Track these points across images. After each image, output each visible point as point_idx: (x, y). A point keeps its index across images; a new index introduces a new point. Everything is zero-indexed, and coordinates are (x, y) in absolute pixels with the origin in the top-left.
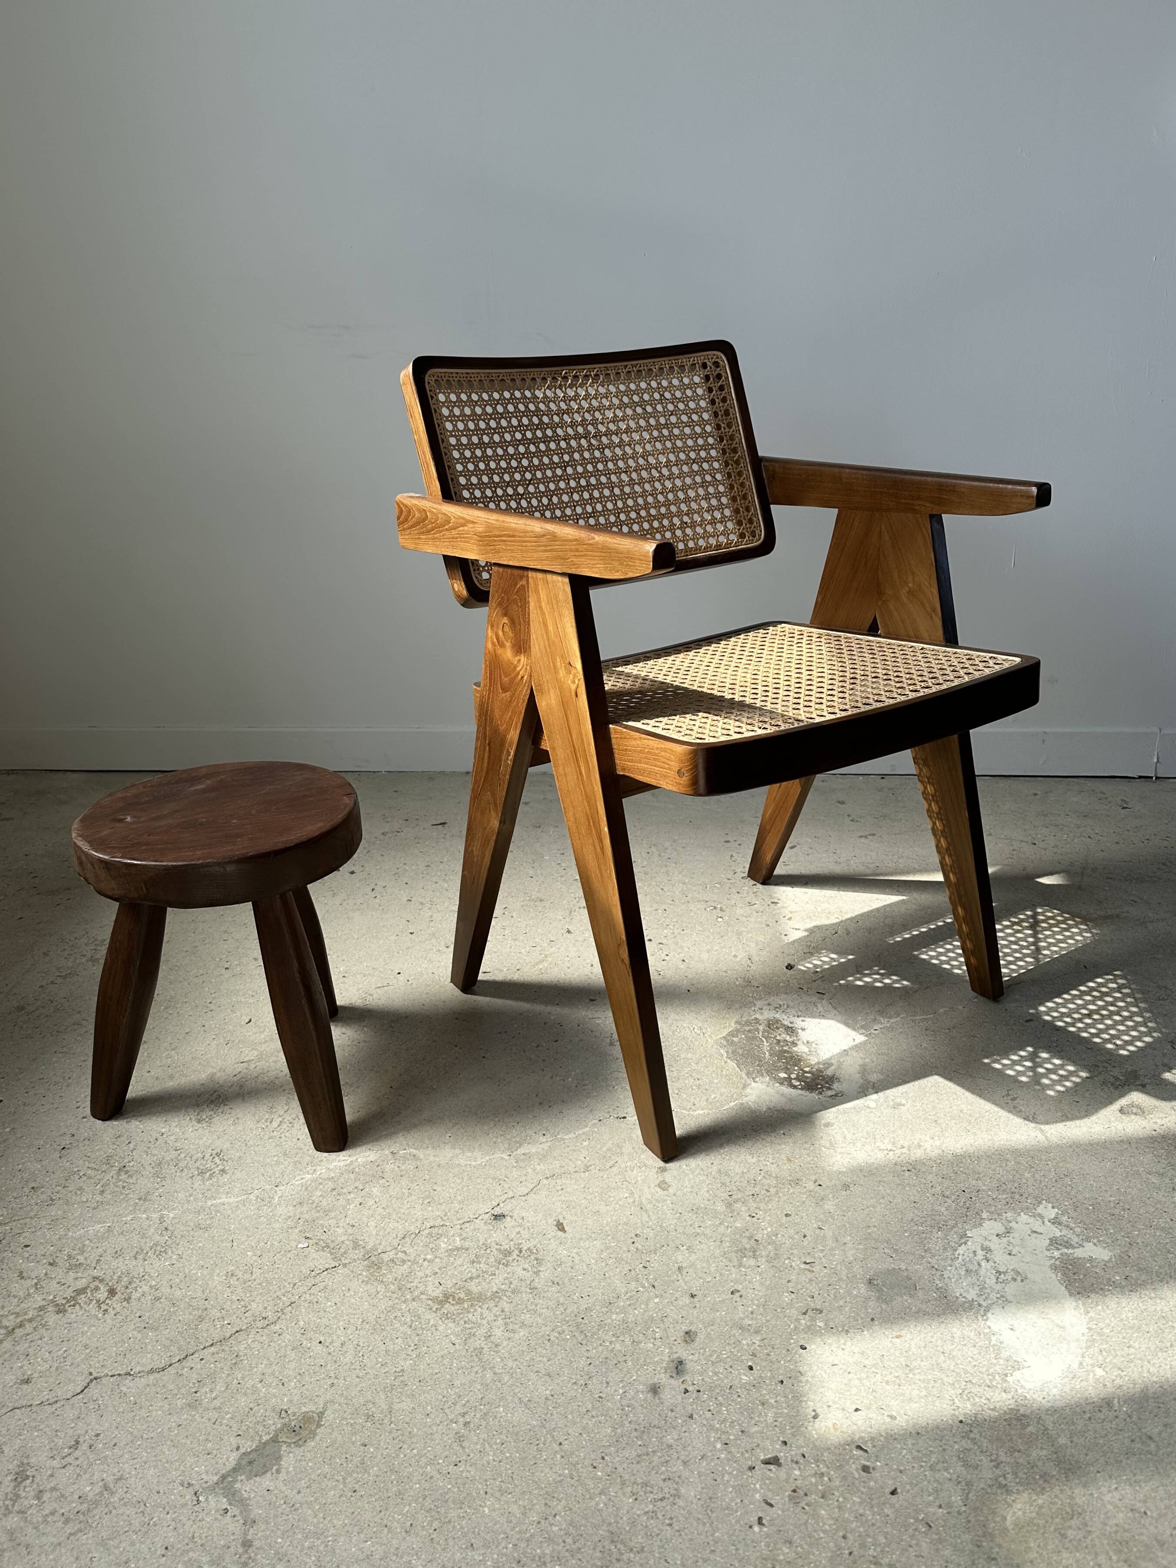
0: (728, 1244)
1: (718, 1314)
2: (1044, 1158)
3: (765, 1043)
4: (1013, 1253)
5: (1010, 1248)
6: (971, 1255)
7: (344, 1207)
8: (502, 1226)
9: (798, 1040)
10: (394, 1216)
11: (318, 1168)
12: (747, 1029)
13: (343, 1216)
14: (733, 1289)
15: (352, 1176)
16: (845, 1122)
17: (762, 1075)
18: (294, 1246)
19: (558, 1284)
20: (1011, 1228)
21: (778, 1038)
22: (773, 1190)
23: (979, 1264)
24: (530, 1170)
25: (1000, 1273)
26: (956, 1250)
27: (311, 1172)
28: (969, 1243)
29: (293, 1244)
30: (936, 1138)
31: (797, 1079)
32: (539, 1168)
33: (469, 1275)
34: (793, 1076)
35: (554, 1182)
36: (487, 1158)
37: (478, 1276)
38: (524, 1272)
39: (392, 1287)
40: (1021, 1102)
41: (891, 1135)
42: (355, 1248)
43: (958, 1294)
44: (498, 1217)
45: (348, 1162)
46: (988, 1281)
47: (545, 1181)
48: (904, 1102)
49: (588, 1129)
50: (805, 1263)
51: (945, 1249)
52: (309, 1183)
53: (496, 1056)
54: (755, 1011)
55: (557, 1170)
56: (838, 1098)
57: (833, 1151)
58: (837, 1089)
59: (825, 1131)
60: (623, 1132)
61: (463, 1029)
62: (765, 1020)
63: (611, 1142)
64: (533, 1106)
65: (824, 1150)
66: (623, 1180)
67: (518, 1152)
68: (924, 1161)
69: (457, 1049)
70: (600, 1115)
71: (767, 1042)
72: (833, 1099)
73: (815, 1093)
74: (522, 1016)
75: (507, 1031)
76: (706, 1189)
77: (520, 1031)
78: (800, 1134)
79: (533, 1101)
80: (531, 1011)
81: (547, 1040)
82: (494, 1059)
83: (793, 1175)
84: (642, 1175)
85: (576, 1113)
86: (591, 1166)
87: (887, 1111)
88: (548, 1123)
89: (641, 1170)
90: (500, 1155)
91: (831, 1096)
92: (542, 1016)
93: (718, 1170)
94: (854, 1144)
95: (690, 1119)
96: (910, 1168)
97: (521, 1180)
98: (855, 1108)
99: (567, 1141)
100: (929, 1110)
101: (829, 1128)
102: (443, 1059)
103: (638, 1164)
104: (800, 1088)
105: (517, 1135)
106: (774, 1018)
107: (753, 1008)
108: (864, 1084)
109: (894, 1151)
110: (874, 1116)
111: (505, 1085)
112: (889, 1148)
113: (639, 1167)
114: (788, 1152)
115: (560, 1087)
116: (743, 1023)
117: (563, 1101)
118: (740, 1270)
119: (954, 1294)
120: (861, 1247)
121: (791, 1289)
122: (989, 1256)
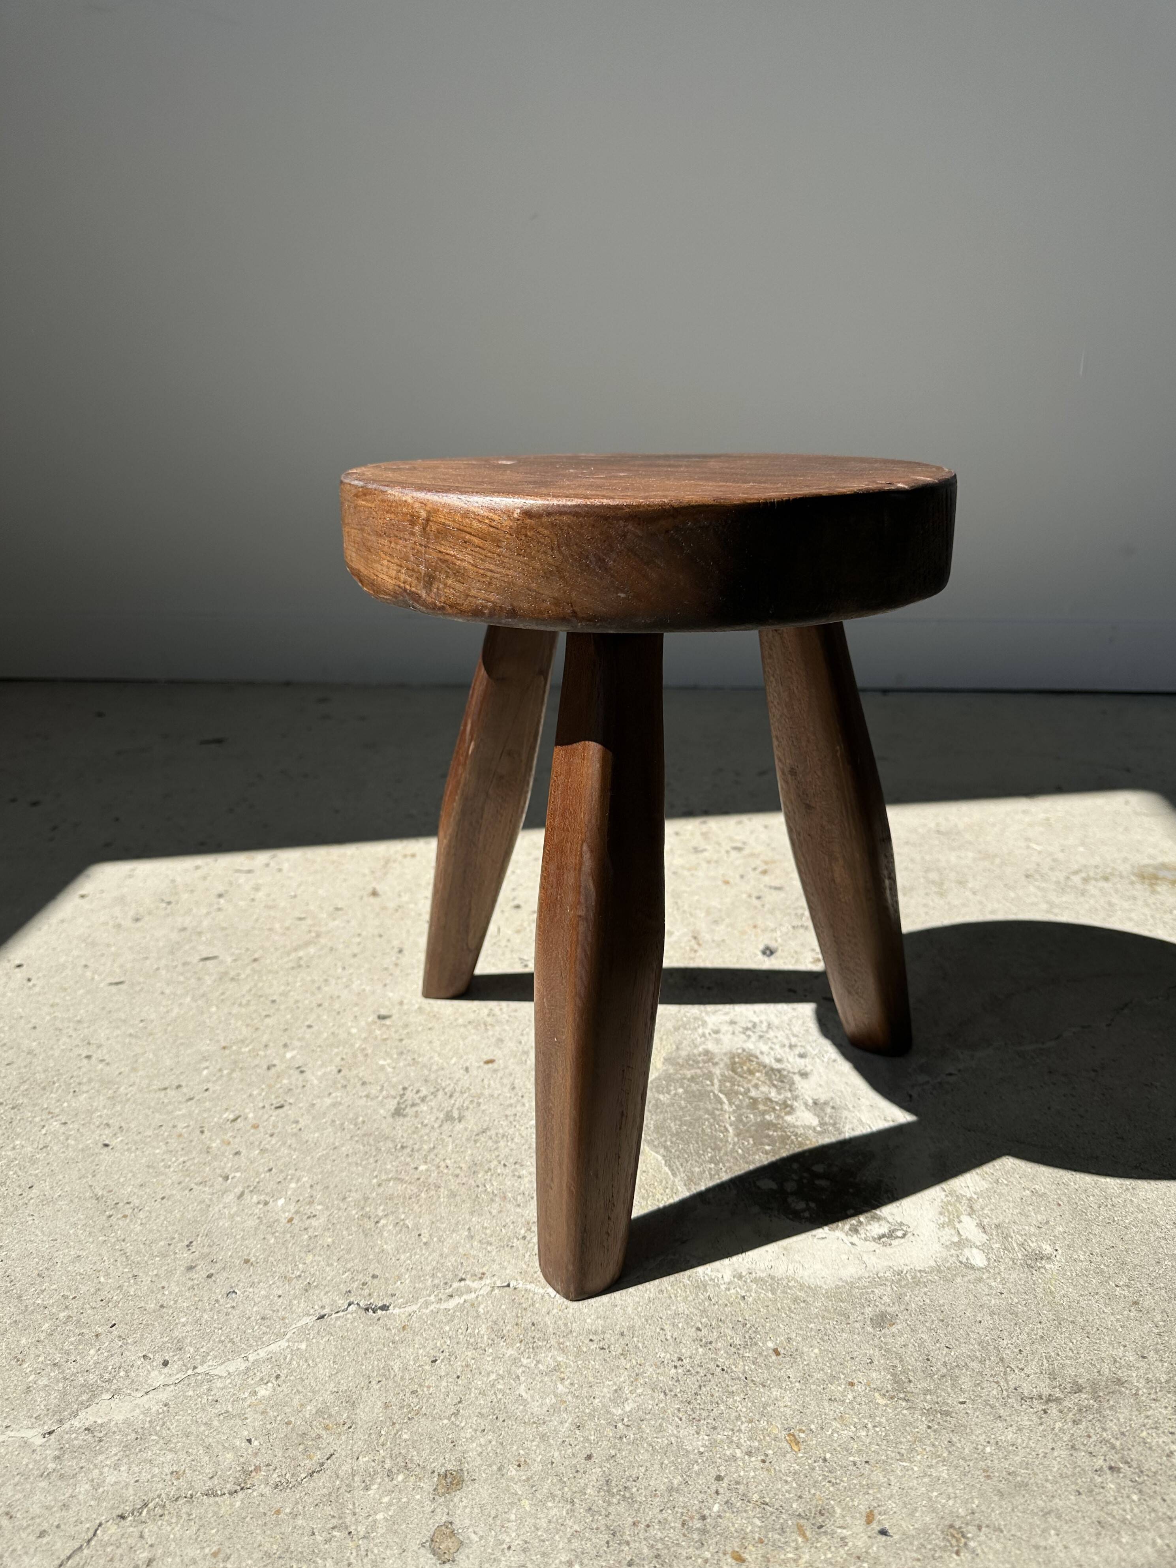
3: (726, 1107)
9: (795, 1098)
12: (689, 1074)
16: (922, 1311)
21: (753, 1093)
24: (84, 1487)
31: (798, 1192)
32: (111, 1478)
35: (135, 1531)
41: (1041, 1349)
47: (113, 1528)
48: (1048, 1249)
49: (283, 1344)
53: (136, 1143)
54: (704, 1035)
55: (160, 1485)
56: (895, 1242)
57: (904, 1404)
58: (890, 1219)
59: (877, 1342)
60: (371, 1352)
61: (90, 1080)
62: (725, 1054)
63: (331, 1386)
64: (170, 1273)
65: (882, 1401)
66: (334, 1522)
67: (76, 1423)
68: (1144, 1434)
69: (56, 1125)
70: (326, 1300)
71: (731, 1103)
72: (884, 1244)
73: (842, 1229)
74: (227, 1052)
75: (183, 1084)
76: (564, 1558)
77: (209, 1085)
78: (816, 1351)
79: (174, 1260)
80: (247, 1042)
81: (261, 1105)
82: (128, 1150)
83: (806, 1496)
84: (390, 1504)
85: (267, 1297)
86: (257, 1469)
87: (1014, 1275)
88: (188, 1328)
89: (389, 1487)
90: (23, 1434)
91: (880, 1238)
92: (269, 1052)
93: (602, 1480)
94: (955, 1379)
95: (544, 1310)
96: (1114, 1458)
97: (45, 1526)
98: (939, 1271)
99: (219, 1384)
100: (1111, 1271)
101: (886, 1331)
102: (14, 1148)
103: (388, 1465)
104: (806, 1218)
105: (96, 1363)
106: (744, 1050)
107: (700, 1031)
108: (949, 1202)
109: (1058, 1400)
110: (987, 1291)
111: (125, 1216)
112: (1046, 1392)
113: (390, 1474)
114: (788, 1412)
115: (251, 1223)
116: (680, 1061)
117: (247, 1261)
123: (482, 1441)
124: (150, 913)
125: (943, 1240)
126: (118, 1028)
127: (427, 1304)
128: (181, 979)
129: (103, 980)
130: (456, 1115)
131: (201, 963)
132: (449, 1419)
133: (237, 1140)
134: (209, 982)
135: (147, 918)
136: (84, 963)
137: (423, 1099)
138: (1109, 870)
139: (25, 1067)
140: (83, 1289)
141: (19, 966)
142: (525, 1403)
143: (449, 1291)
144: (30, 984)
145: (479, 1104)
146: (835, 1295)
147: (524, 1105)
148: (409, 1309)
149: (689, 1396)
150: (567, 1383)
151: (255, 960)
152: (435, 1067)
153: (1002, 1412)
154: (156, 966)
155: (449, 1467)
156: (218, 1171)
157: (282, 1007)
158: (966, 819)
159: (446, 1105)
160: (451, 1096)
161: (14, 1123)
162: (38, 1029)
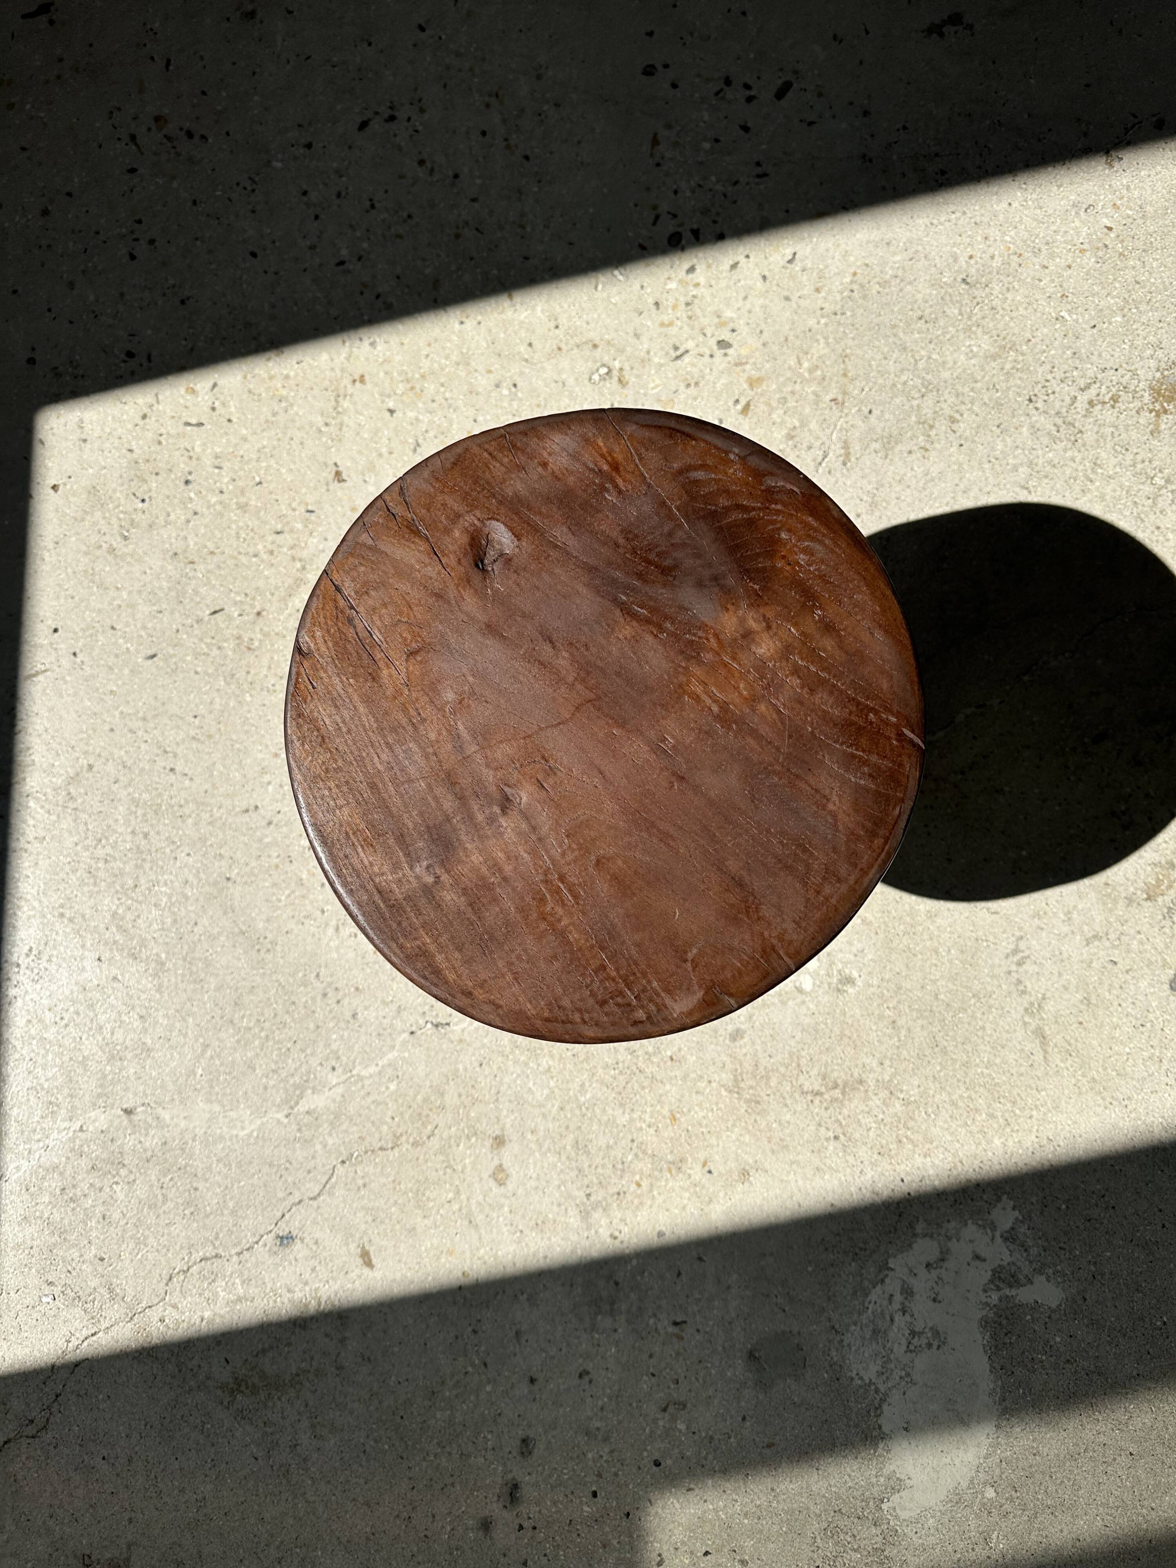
0: (579, 1289)
1: (561, 1410)
4: (939, 1298)
5: (938, 1288)
6: (885, 1303)
7: (84, 1224)
8: (292, 1258)
10: (151, 1242)
11: (33, 1146)
13: (86, 1241)
14: (581, 1369)
15: (82, 1162)
18: (35, 1297)
19: (369, 1360)
20: (948, 1250)
22: (645, 1183)
24: (318, 1144)
25: (913, 1333)
26: (867, 1295)
28: (887, 1281)
29: (34, 1294)
30: (887, 1064)
32: (330, 1140)
35: (353, 1170)
37: (271, 1348)
41: (824, 1058)
42: (110, 1298)
43: (854, 1374)
44: (285, 1240)
45: (70, 1133)
46: (896, 1348)
47: (341, 1168)
48: (855, 974)
49: (395, 1053)
50: (676, 1324)
51: (854, 1293)
55: (356, 1145)
57: (736, 1095)
59: (730, 1051)
60: (445, 1058)
63: (428, 1083)
64: (314, 1000)
66: (446, 1164)
67: (299, 1107)
68: (860, 1116)
70: (411, 1020)
76: (557, 1183)
78: (695, 1058)
79: (312, 991)
82: (246, 887)
83: (675, 1151)
84: (471, 1154)
85: (377, 1017)
86: (401, 1135)
87: (826, 997)
88: (337, 1044)
89: (470, 1147)
90: (275, 1115)
93: (574, 1141)
94: (768, 1079)
96: (838, 1132)
97: (309, 1168)
99: (367, 1083)
101: (737, 1043)
103: (466, 1131)
105: (295, 1068)
112: (816, 1088)
113: (469, 1140)
118: (593, 1337)
119: (849, 1374)
120: (748, 1293)
121: (652, 1370)
122: (907, 1303)
123: (513, 1117)
124: (132, 524)
128: (204, 647)
129: (137, 652)
131: (213, 621)
132: (494, 1103)
141: (55, 630)
142: (533, 1093)
144: (80, 661)
148: (462, 1026)
151: (259, 614)
153: (788, 1101)
154: (174, 626)
155: (497, 1133)
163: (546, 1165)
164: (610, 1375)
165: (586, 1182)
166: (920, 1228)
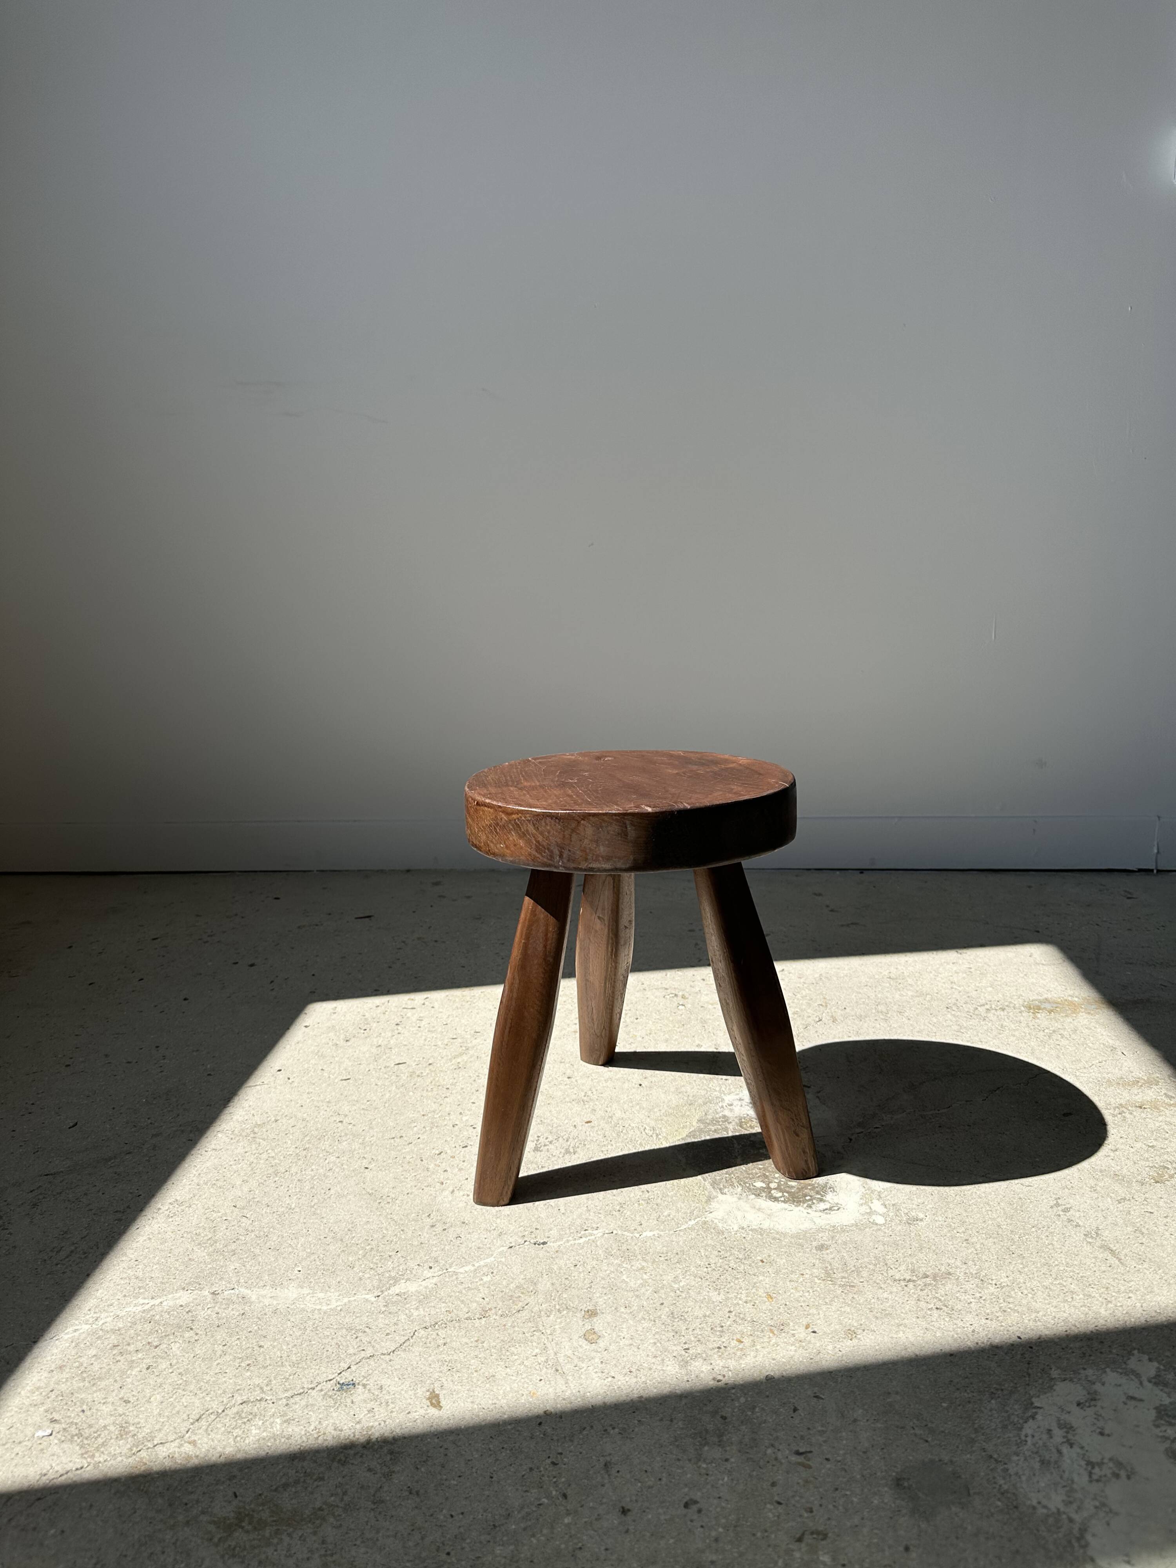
0: (680, 1424)
1: (662, 1543)
2: (1123, 1288)
3: (736, 1145)
4: (1107, 1432)
5: (1101, 1424)
6: (1045, 1437)
7: (123, 1373)
8: (349, 1401)
10: (192, 1387)
11: (103, 1315)
12: (713, 1128)
13: (117, 1385)
14: (687, 1498)
15: (148, 1327)
17: (732, 1185)
18: (29, 1434)
19: (418, 1493)
20: (1096, 1392)
21: (753, 1138)
22: (747, 1341)
23: (1059, 1452)
24: (403, 1317)
25: (1091, 1464)
26: (1021, 1429)
27: (91, 1320)
28: (1039, 1417)
29: (29, 1431)
30: (970, 1263)
31: (778, 1188)
32: (416, 1313)
33: (284, 1480)
34: (773, 1185)
35: (435, 1333)
36: (346, 1300)
37: (297, 1482)
38: (368, 1474)
39: (160, 1501)
40: (1077, 1214)
41: (909, 1260)
42: (120, 1437)
43: (1034, 1503)
44: (346, 1387)
45: (146, 1307)
46: (1076, 1479)
47: (422, 1332)
48: (921, 1216)
49: (492, 1259)
50: (798, 1453)
51: (1005, 1427)
52: (84, 1335)
53: (384, 1167)
54: (722, 1107)
55: (442, 1316)
56: (834, 1212)
57: (830, 1282)
58: (831, 1201)
59: (818, 1257)
60: (541, 1262)
61: (346, 1135)
62: (736, 1117)
63: (522, 1276)
64: (422, 1229)
65: (818, 1281)
66: (534, 1329)
67: (390, 1292)
68: (958, 1295)
69: (333, 1159)
70: (511, 1240)
71: (739, 1144)
72: (826, 1213)
73: (802, 1206)
74: (426, 1117)
75: (404, 1135)
76: (652, 1341)
77: (420, 1136)
78: (784, 1261)
79: (423, 1223)
80: (438, 1111)
81: (454, 1146)
82: (380, 1170)
83: (775, 1318)
84: (561, 1322)
85: (479, 1238)
86: (490, 1309)
87: (900, 1227)
88: (438, 1252)
89: (560, 1315)
90: (364, 1296)
91: (824, 1210)
92: (451, 1117)
93: (670, 1313)
94: (859, 1272)
95: (633, 1243)
96: (939, 1305)
97: (388, 1332)
98: (857, 1226)
99: (462, 1276)
100: (956, 1225)
101: (823, 1252)
102: (312, 1170)
103: (557, 1307)
104: (782, 1201)
105: (393, 1268)
106: (748, 1115)
107: (720, 1104)
108: (867, 1193)
109: (914, 1281)
110: (883, 1234)
111: (389, 1203)
112: (908, 1278)
113: (559, 1310)
114: (768, 1286)
115: (461, 1205)
116: (708, 1121)
117: (464, 1223)
118: (699, 1467)
119: (1029, 1502)
120: (879, 1425)
121: (776, 1498)
122: (1070, 1436)
123: (606, 1298)
124: (354, 1037)
125: (860, 1212)
126: (354, 1105)
127: (568, 1241)
128: (386, 1076)
129: (336, 1078)
130: (572, 1150)
131: (396, 1066)
132: (587, 1289)
133: (444, 1164)
134: (404, 1078)
135: (353, 1040)
136: (321, 1068)
137: (551, 1142)
138: (1006, 1004)
139: (304, 1128)
140: (375, 1236)
141: (280, 1070)
142: (626, 1283)
143: (579, 1235)
144: (290, 1081)
145: (585, 1145)
146: (797, 1236)
147: (612, 1145)
148: (559, 1243)
149: (714, 1279)
150: (648, 1274)
151: (430, 1064)
152: (555, 1125)
153: (882, 1286)
154: (367, 1070)
155: (590, 1308)
156: (437, 1180)
157: (454, 1092)
158: (911, 968)
159: (565, 1145)
160: (567, 1141)
161: (308, 1158)
162: (304, 1107)
163: (640, 1329)
164: (723, 1504)
165: (683, 1340)
166: (1055, 1373)
